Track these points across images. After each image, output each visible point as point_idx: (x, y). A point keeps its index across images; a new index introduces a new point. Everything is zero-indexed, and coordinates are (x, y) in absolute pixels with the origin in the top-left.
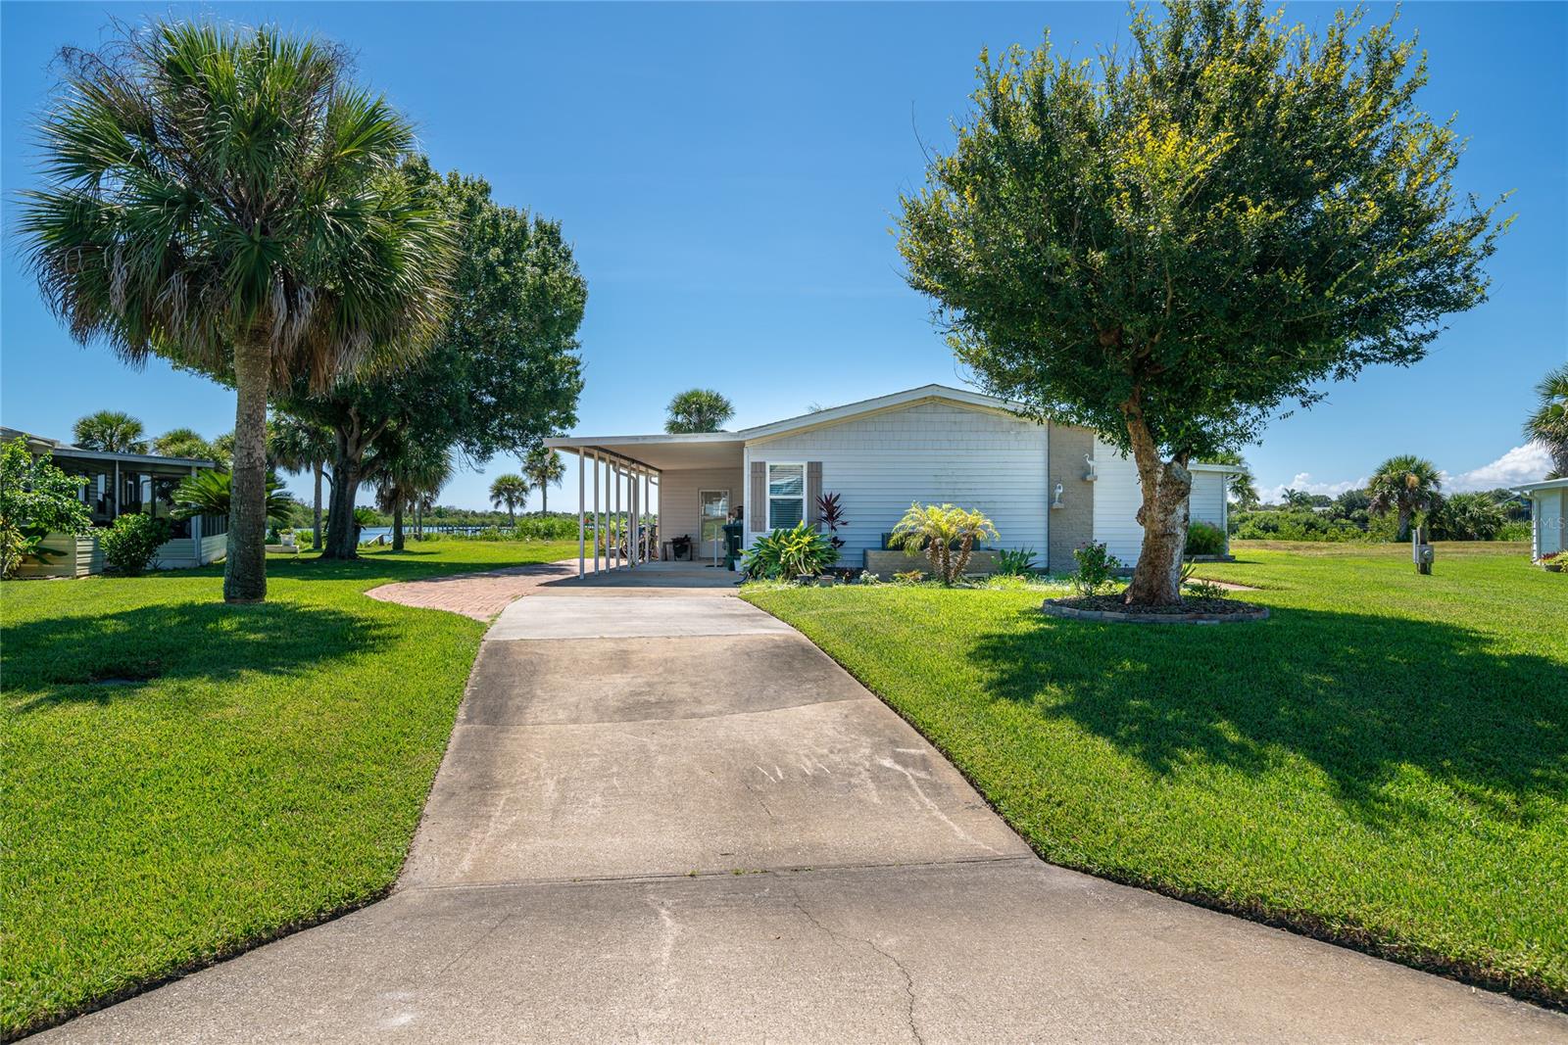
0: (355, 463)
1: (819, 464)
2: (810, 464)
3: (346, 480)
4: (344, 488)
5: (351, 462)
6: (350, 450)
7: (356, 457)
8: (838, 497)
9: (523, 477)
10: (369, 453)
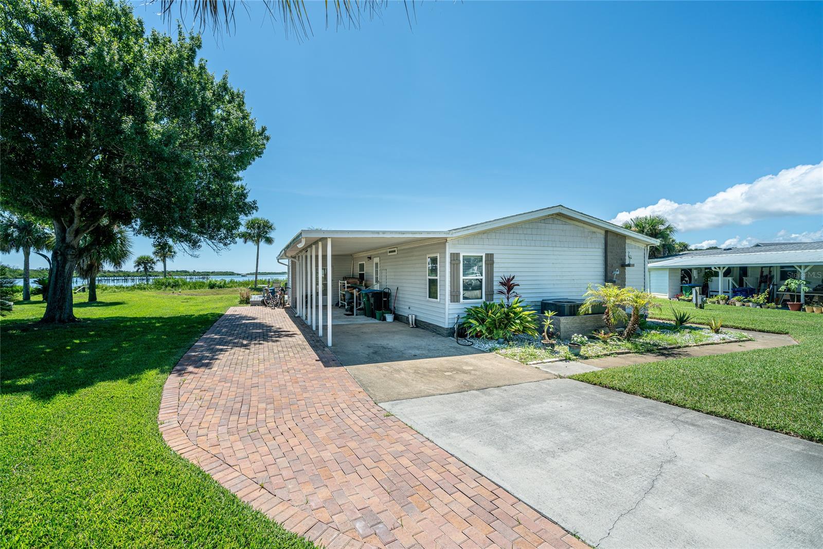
0: (73, 247)
1: (492, 255)
2: (487, 255)
3: (65, 261)
4: (64, 267)
5: (69, 247)
6: (69, 238)
7: (74, 243)
8: (514, 277)
9: (153, 256)
10: (82, 241)
